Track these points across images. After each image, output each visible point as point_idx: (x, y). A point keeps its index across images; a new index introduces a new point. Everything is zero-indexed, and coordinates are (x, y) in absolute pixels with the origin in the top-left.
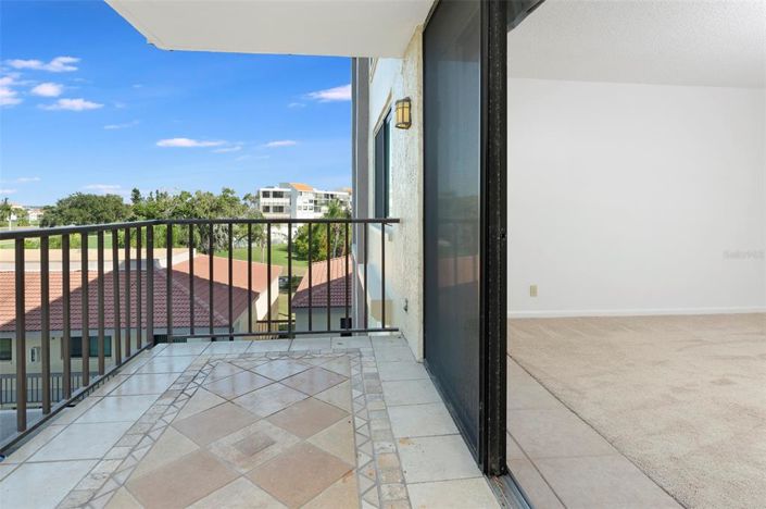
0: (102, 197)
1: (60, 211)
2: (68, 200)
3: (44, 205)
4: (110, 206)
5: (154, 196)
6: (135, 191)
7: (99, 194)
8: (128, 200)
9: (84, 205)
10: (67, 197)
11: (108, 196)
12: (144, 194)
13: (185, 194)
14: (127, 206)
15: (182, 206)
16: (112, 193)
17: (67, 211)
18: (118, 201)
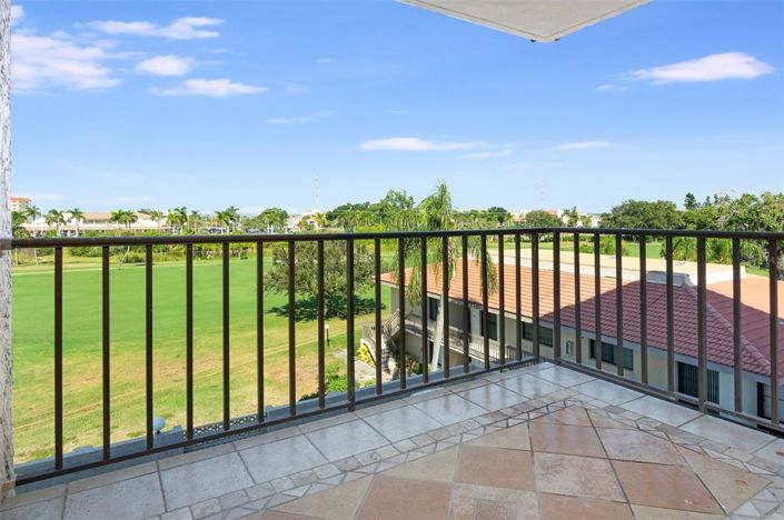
0: (653, 204)
1: (615, 218)
2: (622, 207)
3: (602, 212)
4: (661, 213)
5: (712, 200)
6: (688, 196)
7: (650, 201)
8: (681, 207)
9: (636, 212)
10: (620, 204)
11: (660, 202)
12: (700, 199)
13: (749, 198)
14: (679, 213)
15: (741, 213)
16: (663, 199)
17: (621, 218)
18: (670, 207)
